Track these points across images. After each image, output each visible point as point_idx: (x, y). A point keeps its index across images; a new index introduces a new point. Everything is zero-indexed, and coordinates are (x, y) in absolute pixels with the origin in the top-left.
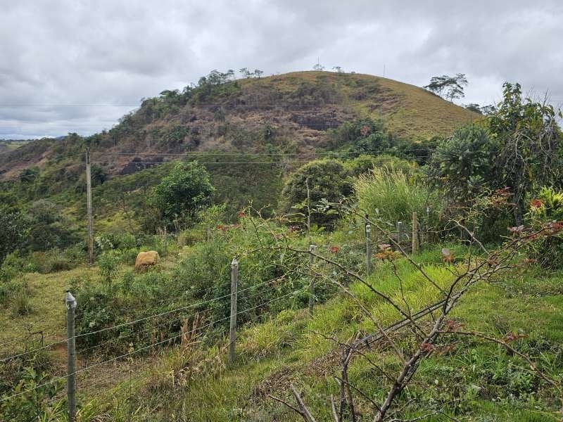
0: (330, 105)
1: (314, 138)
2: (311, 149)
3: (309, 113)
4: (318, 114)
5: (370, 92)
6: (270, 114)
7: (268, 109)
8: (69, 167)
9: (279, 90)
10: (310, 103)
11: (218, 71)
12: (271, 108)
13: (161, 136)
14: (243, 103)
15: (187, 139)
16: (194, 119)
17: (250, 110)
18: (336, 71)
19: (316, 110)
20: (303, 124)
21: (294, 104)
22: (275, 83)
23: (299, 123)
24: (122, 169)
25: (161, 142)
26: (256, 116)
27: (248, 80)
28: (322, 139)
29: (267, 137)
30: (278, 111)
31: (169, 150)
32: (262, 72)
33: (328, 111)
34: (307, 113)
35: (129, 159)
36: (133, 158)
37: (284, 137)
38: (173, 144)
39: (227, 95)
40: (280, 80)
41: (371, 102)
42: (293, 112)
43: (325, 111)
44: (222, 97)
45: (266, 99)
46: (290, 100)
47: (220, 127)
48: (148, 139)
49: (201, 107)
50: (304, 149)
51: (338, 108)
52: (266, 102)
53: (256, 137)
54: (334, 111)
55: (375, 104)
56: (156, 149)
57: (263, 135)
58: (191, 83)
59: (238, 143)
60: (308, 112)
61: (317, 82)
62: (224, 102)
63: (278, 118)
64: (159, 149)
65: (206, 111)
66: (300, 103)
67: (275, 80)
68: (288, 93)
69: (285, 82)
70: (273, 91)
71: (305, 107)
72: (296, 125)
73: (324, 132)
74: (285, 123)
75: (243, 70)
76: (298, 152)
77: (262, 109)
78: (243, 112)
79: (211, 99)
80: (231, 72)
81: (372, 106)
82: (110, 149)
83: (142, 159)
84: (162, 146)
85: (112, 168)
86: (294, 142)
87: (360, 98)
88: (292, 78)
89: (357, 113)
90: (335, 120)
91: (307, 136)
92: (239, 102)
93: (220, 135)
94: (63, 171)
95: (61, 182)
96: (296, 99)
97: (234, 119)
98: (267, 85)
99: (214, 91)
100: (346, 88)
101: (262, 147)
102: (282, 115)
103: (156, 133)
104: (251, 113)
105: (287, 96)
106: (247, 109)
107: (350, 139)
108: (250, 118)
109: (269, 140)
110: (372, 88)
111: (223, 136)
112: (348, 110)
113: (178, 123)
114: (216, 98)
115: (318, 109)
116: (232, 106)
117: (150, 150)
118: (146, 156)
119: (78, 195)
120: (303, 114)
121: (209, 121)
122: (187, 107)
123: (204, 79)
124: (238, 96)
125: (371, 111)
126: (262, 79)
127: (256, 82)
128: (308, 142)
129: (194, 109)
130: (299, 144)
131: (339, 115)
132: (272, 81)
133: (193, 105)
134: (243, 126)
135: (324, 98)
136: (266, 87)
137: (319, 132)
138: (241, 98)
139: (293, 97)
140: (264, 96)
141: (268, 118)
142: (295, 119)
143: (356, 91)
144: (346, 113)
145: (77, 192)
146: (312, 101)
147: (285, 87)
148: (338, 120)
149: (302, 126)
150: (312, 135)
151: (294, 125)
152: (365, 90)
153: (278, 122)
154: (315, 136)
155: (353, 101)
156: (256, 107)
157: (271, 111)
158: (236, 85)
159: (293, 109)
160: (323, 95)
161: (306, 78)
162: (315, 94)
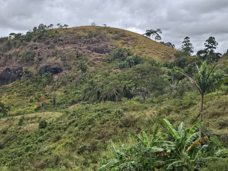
0: (104, 42)
1: (100, 57)
2: (99, 63)
3: (95, 46)
4: (100, 46)
5: (121, 36)
6: (76, 46)
7: (74, 43)
9: (78, 34)
10: (95, 41)
11: (43, 24)
13: (20, 57)
14: (62, 40)
15: (36, 58)
16: (36, 48)
17: (66, 44)
18: (104, 26)
19: (98, 44)
20: (93, 51)
21: (88, 41)
22: (75, 31)
25: (20, 59)
26: (69, 47)
27: (61, 28)
28: (103, 58)
29: (77, 57)
30: (80, 45)
31: (25, 64)
32: (68, 26)
34: (94, 46)
35: (3, 68)
36: (5, 68)
37: (86, 57)
38: (27, 61)
39: (53, 37)
40: (78, 30)
41: (122, 41)
42: (88, 45)
43: (103, 45)
44: (50, 37)
45: (73, 39)
46: (85, 40)
47: (53, 52)
48: (14, 58)
49: (39, 42)
50: (96, 63)
51: (108, 43)
53: (72, 57)
54: (107, 45)
55: (124, 42)
56: (18, 63)
57: (76, 56)
58: (30, 30)
59: (64, 60)
60: (95, 45)
61: (97, 31)
62: (51, 40)
63: (81, 48)
64: (20, 63)
65: (42, 44)
66: (90, 41)
67: (75, 30)
68: (83, 36)
69: (80, 31)
70: (76, 35)
71: (93, 43)
72: (90, 51)
73: (104, 55)
74: (85, 50)
75: (59, 24)
76: (94, 64)
77: (72, 43)
78: (62, 45)
79: (45, 39)
80: (51, 25)
81: (123, 43)
83: (11, 68)
84: (21, 62)
86: (91, 59)
87: (117, 39)
88: (83, 29)
89: (117, 46)
90: (108, 49)
91: (96, 56)
92: (59, 40)
93: (53, 56)
96: (88, 39)
97: (59, 48)
99: (45, 35)
100: (109, 34)
101: (76, 61)
102: (83, 47)
103: (17, 54)
104: (67, 45)
105: (83, 37)
106: (64, 44)
107: (117, 58)
108: (67, 48)
109: (79, 58)
110: (122, 34)
111: (55, 57)
112: (113, 44)
113: (28, 50)
114: (47, 38)
115: (99, 44)
116: (56, 42)
117: (14, 64)
118: (13, 67)
120: (91, 46)
121: (45, 49)
122: (31, 43)
123: (35, 28)
125: (123, 45)
126: (68, 29)
127: (66, 31)
128: (97, 59)
129: (36, 43)
130: (94, 60)
131: (109, 47)
132: (73, 30)
133: (35, 41)
134: (64, 52)
136: (71, 33)
137: (101, 55)
138: (60, 38)
139: (87, 38)
141: (76, 48)
142: (89, 48)
143: (114, 36)
144: (113, 46)
147: (81, 33)
148: (109, 49)
149: (92, 52)
150: (98, 56)
151: (89, 51)
152: (119, 35)
153: (81, 50)
154: (100, 56)
155: (114, 40)
156: (68, 43)
157: (76, 44)
158: (56, 32)
159: (87, 44)
160: (101, 38)
161: (90, 29)
162: (97, 37)
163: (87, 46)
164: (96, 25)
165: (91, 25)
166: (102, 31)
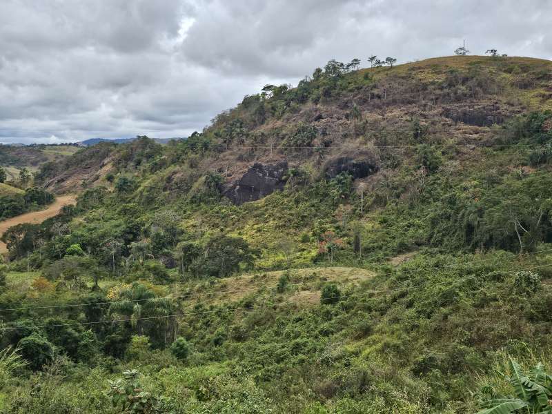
0: (489, 96)
1: (475, 136)
2: (473, 149)
3: (465, 106)
4: (476, 107)
5: (538, 79)
6: (414, 108)
7: (410, 103)
8: (177, 175)
9: (420, 80)
10: (465, 95)
11: (336, 61)
12: (414, 102)
13: (283, 138)
14: (379, 97)
15: (317, 142)
16: (319, 118)
17: (388, 104)
18: (490, 54)
19: (472, 102)
20: (457, 120)
21: (444, 96)
22: (414, 72)
23: (453, 119)
24: (241, 176)
25: (284, 144)
26: (397, 112)
27: (378, 69)
28: (486, 137)
29: (416, 136)
30: (425, 105)
31: (294, 154)
32: (395, 60)
33: (489, 103)
34: (461, 106)
35: (248, 164)
36: (253, 163)
37: (438, 135)
38: (299, 148)
39: (359, 89)
40: (419, 68)
41: (542, 91)
42: (444, 105)
43: (484, 103)
44: (351, 91)
45: (406, 91)
46: (438, 92)
47: (356, 126)
48: (271, 142)
49: (325, 102)
50: (464, 150)
51: (500, 98)
52: (408, 95)
53: (401, 137)
54: (496, 103)
55: (547, 93)
56: (278, 153)
57: (412, 133)
58: (306, 77)
59: (382, 144)
61: (469, 69)
62: (354, 97)
63: (426, 113)
64: (282, 153)
65: (333, 108)
66: (452, 95)
67: (413, 69)
68: (433, 83)
69: (427, 70)
70: (414, 81)
71: (458, 99)
72: (449, 121)
73: (487, 129)
74: (436, 119)
75: (373, 58)
76: (458, 152)
77: (403, 102)
78: (380, 108)
79: (338, 94)
80: (356, 62)
81: (543, 96)
82: (224, 154)
83: (263, 165)
84: (286, 149)
85: (229, 175)
86: (451, 141)
87: (525, 86)
88: (434, 65)
89: (525, 105)
90: (500, 113)
91: (465, 133)
92: (373, 96)
93: (357, 135)
94: (169, 179)
95: (169, 192)
96: (446, 91)
97: (370, 116)
98: (404, 75)
99: (341, 85)
100: (505, 75)
101: (412, 147)
102: (430, 110)
103: (276, 133)
104: (391, 107)
105: (432, 87)
106: (384, 104)
107: (524, 136)
108: (390, 114)
109: (419, 138)
110: (540, 73)
111: (361, 137)
112: (515, 100)
113: (300, 122)
114: (344, 92)
115: (475, 101)
116: (365, 101)
117: (271, 155)
118: (268, 162)
119: (194, 205)
120: (456, 108)
121: (338, 119)
122: (309, 105)
123: (319, 70)
124: (371, 89)
125: (543, 102)
126: (396, 67)
127: (389, 72)
128: (469, 141)
129: (318, 106)
130: (459, 143)
131: (503, 108)
132: (409, 70)
133: (316, 102)
134: (383, 124)
135: (481, 87)
136: (403, 78)
137: (480, 128)
138: (376, 92)
139: (442, 89)
140: (403, 88)
141: (412, 114)
142: (446, 113)
143: (518, 78)
144: (512, 105)
145: (192, 202)
146: (467, 91)
147: (427, 76)
148: (503, 113)
149: (456, 122)
150: (471, 132)
151: (446, 121)
152: (531, 76)
153: (425, 118)
154: (476, 133)
155: (518, 90)
156: (394, 102)
157: (414, 105)
158: (366, 77)
159: (442, 102)
160: (480, 85)
161: (453, 65)
162: (470, 83)
163: (443, 108)
164: (467, 54)
165: (455, 54)
166: (482, 66)
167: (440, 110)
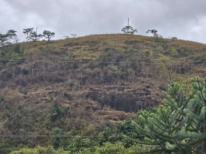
0: (142, 79)
3: (114, 88)
4: (126, 90)
6: (60, 88)
7: (58, 81)
9: (74, 57)
14: (26, 72)
17: (35, 81)
19: (123, 84)
20: (103, 103)
21: (94, 76)
22: (70, 48)
23: (99, 101)
26: (41, 91)
27: (34, 44)
30: (72, 85)
32: (53, 34)
33: (140, 87)
34: (110, 88)
37: (78, 119)
39: (4, 62)
40: (77, 44)
43: (136, 86)
46: (88, 70)
51: (153, 82)
52: (56, 72)
53: (38, 119)
54: (148, 87)
59: (14, 126)
60: (112, 86)
63: (71, 93)
66: (102, 75)
67: (70, 45)
68: (86, 61)
69: (83, 47)
70: (66, 58)
71: (108, 80)
72: (95, 104)
74: (81, 100)
77: (50, 80)
78: (24, 85)
80: (12, 33)
88: (93, 42)
90: (150, 98)
91: (110, 118)
92: (19, 71)
96: (97, 69)
97: (11, 94)
98: (59, 51)
100: (164, 57)
101: (47, 131)
102: (77, 90)
104: (37, 85)
105: (85, 65)
106: (29, 81)
108: (33, 93)
109: (57, 122)
115: (125, 83)
116: (10, 77)
124: (19, 64)
126: (53, 42)
132: (65, 45)
134: (22, 103)
135: (135, 68)
136: (56, 53)
137: (126, 114)
138: (22, 67)
140: (54, 65)
141: (57, 93)
142: (93, 96)
143: (178, 62)
146: (119, 72)
148: (153, 99)
149: (103, 106)
150: (117, 117)
151: (92, 104)
152: (190, 61)
153: (70, 99)
154: (122, 120)
155: (174, 74)
156: (41, 79)
157: (61, 83)
159: (92, 83)
161: (111, 43)
162: (122, 63)
163: (91, 89)
167: (87, 91)
